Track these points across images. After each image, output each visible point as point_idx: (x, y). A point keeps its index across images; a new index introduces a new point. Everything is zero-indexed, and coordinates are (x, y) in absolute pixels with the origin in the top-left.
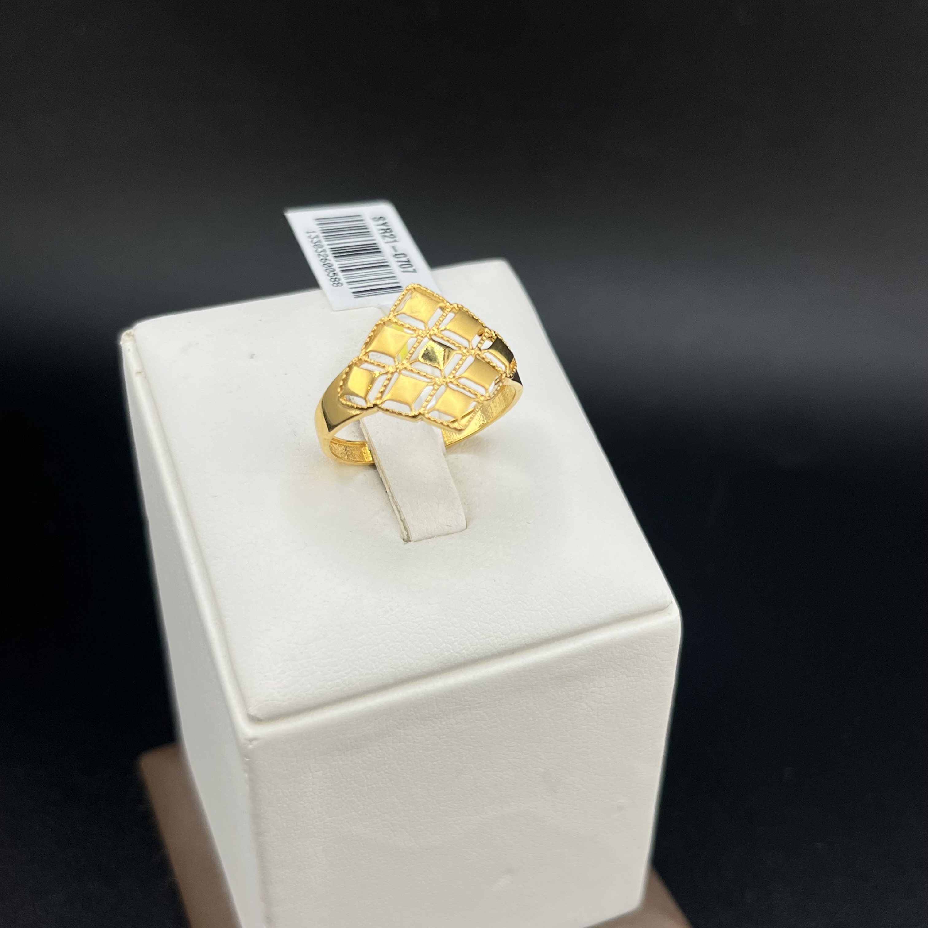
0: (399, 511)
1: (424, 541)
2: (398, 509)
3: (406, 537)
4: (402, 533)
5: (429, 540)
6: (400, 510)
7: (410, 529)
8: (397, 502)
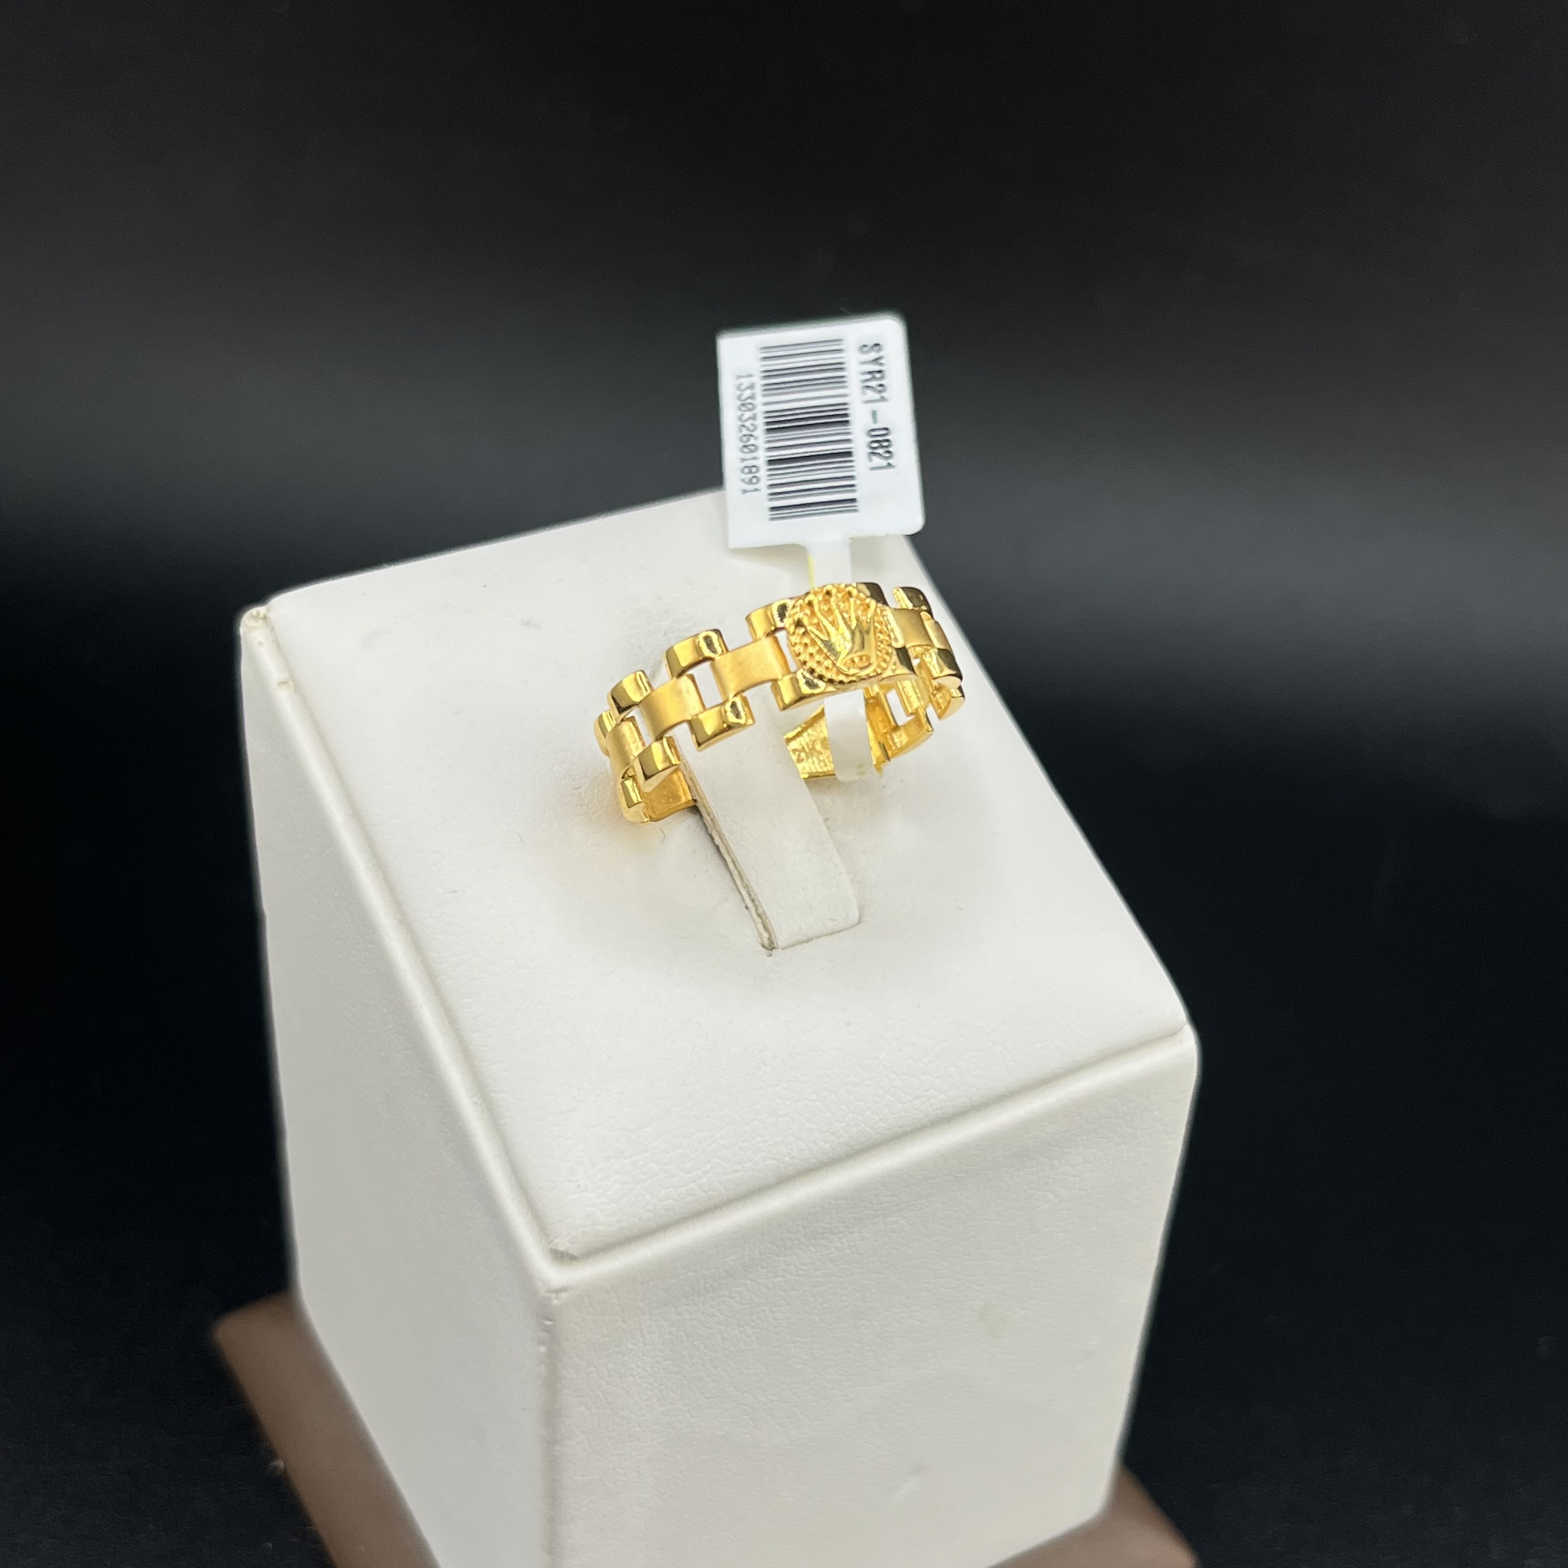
0: (753, 901)
1: (799, 946)
2: (750, 895)
3: (766, 942)
4: (760, 935)
5: (806, 945)
6: (755, 898)
7: (775, 929)
8: (750, 885)
